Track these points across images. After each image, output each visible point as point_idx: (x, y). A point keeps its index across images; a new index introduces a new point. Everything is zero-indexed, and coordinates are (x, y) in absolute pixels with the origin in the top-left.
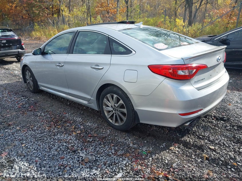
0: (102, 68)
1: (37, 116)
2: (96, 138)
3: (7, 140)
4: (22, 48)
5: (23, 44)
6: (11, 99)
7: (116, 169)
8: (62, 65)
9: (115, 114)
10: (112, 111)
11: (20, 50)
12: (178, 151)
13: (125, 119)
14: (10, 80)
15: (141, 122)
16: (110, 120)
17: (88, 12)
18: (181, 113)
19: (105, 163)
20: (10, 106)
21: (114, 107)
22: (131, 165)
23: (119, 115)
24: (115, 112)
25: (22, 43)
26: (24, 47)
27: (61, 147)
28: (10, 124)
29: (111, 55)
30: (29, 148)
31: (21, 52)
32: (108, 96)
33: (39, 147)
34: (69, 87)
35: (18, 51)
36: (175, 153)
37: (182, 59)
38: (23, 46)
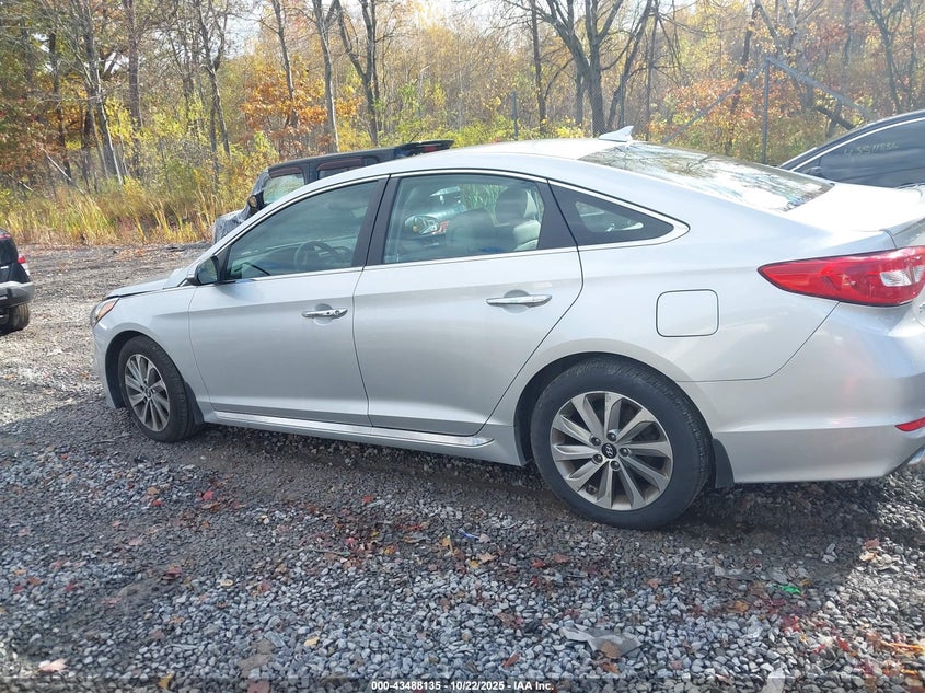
0: (546, 301)
1: (258, 524)
2: (567, 569)
3: (216, 638)
4: (20, 276)
5: (23, 261)
6: (95, 478)
7: (742, 663)
8: (341, 311)
9: (610, 469)
10: (596, 456)
11: (13, 284)
12: (896, 563)
13: (662, 480)
14: (26, 406)
15: (738, 479)
16: (584, 494)
17: (213, 123)
18: (904, 422)
19: (686, 648)
20: (110, 505)
21: (605, 441)
22: (787, 639)
23: (630, 469)
24: (611, 460)
25: (20, 257)
26: (28, 272)
27: (470, 623)
28: (173, 575)
29: (575, 249)
30: (347, 649)
31: (18, 290)
32: (579, 401)
33: (384, 639)
34: (366, 394)
35: (9, 290)
36: (890, 571)
37: (886, 231)
38: (25, 266)
